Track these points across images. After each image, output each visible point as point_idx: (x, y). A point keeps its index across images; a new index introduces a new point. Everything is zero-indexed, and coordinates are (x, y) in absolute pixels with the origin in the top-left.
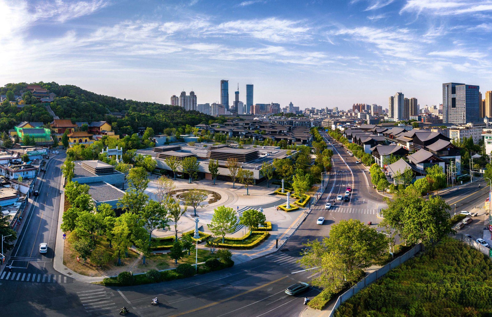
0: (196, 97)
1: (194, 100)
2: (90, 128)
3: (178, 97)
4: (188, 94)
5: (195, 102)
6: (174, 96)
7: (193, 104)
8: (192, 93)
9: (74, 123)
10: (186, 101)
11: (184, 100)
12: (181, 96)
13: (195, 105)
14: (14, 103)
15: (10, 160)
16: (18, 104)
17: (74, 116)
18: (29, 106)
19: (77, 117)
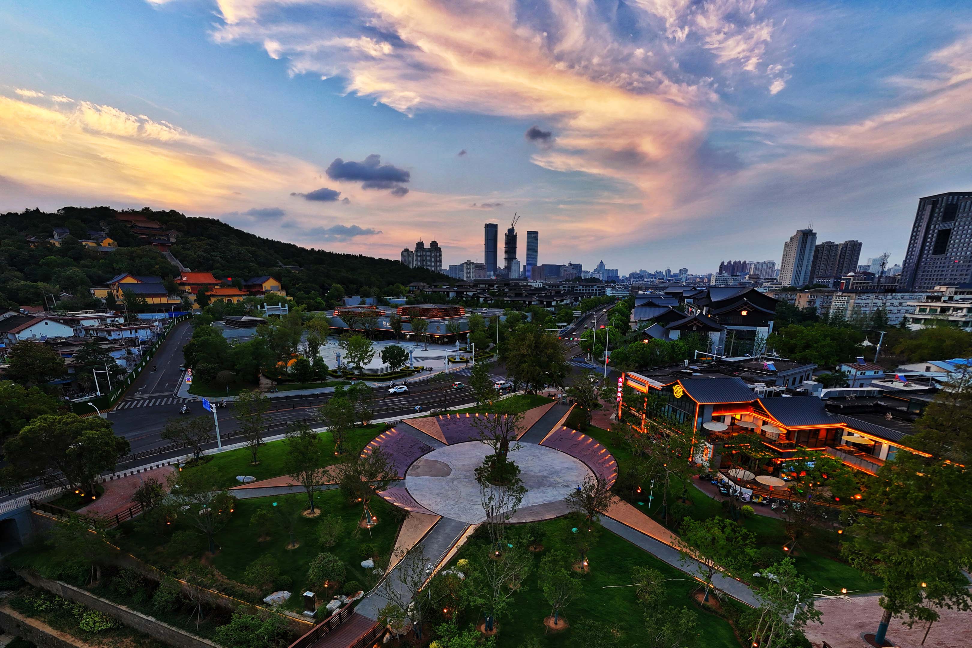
0: (441, 251)
1: (436, 256)
2: (248, 286)
3: (412, 252)
4: (427, 246)
5: (438, 260)
6: (406, 250)
7: (436, 262)
8: (434, 244)
9: (217, 277)
10: (424, 257)
11: (422, 256)
12: (417, 250)
13: (438, 264)
14: (91, 244)
15: (103, 319)
16: (99, 245)
17: (217, 268)
18: (124, 249)
19: (223, 270)
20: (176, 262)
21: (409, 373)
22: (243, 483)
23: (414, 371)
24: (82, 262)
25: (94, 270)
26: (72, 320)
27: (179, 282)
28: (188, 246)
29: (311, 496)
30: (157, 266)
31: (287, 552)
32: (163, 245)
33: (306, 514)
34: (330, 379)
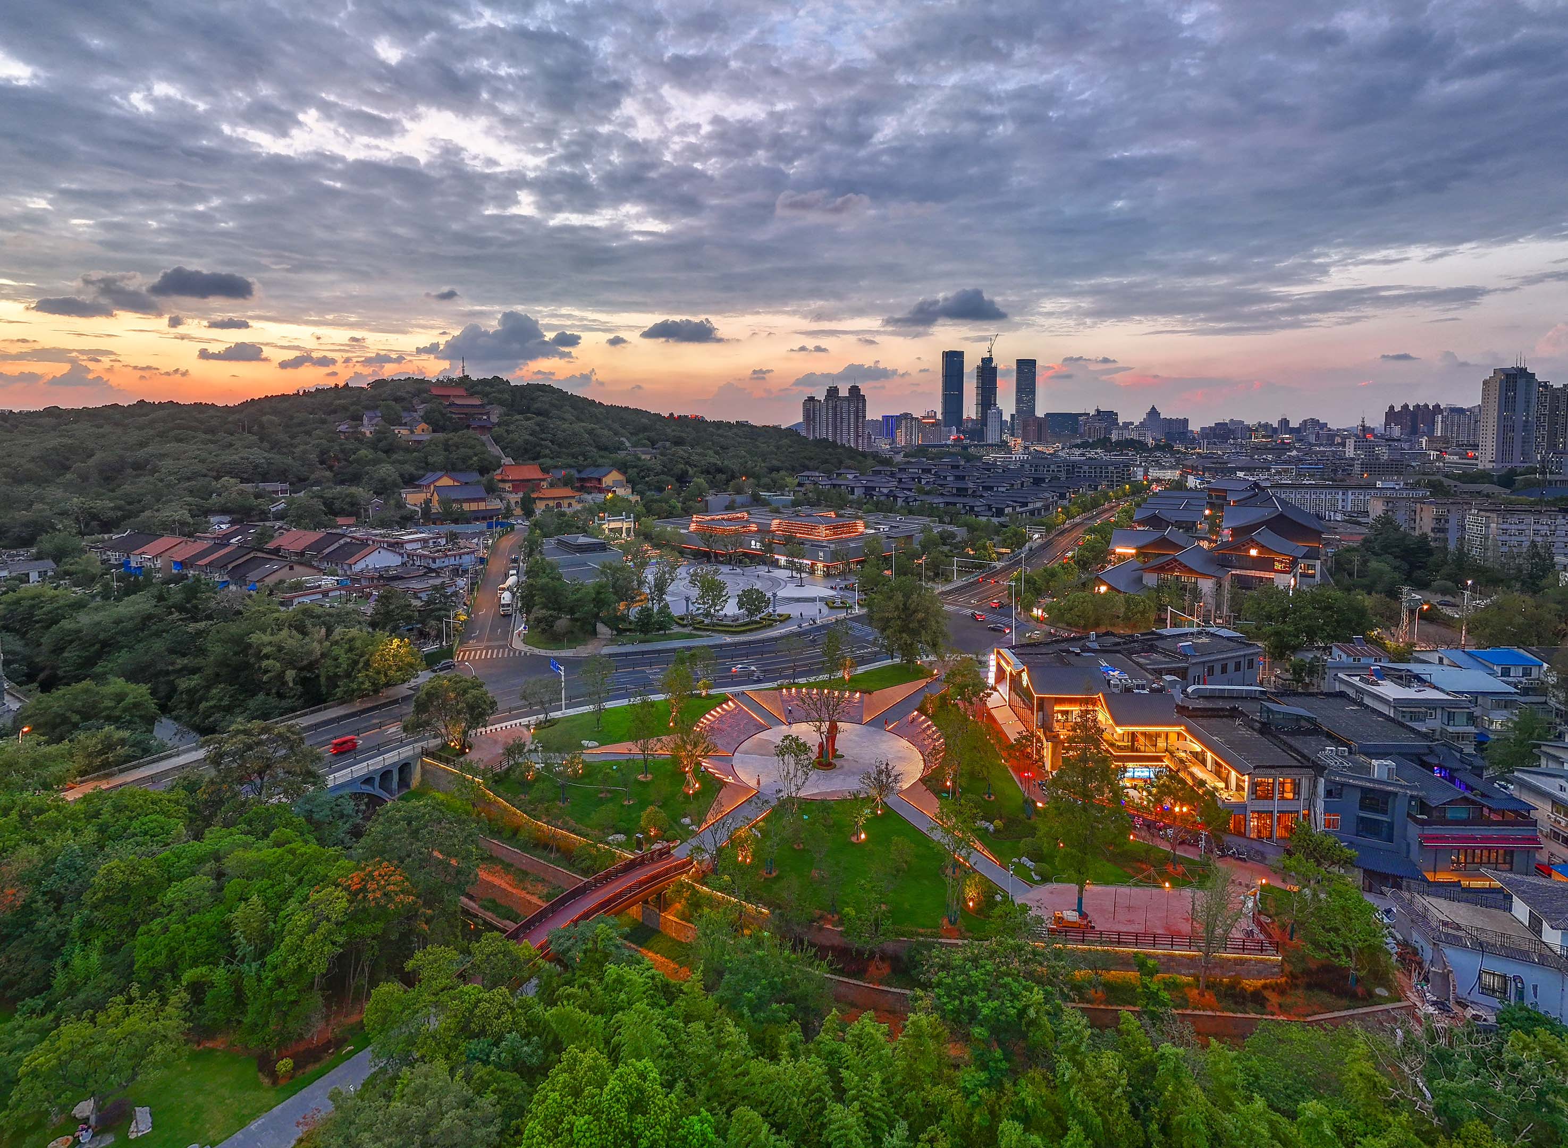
0: (864, 400)
1: (858, 407)
2: (582, 480)
3: (819, 401)
5: (861, 413)
6: (811, 399)
7: (857, 417)
8: (855, 390)
9: (545, 470)
10: (839, 409)
11: (835, 408)
12: (826, 399)
13: (861, 420)
14: (404, 432)
15: (425, 541)
16: (412, 432)
17: (545, 456)
18: (440, 436)
19: (552, 458)
20: (496, 450)
21: (770, 622)
22: (588, 748)
23: (776, 621)
24: (395, 456)
25: (407, 466)
26: (397, 543)
27: (500, 478)
28: (512, 427)
29: (646, 760)
30: (475, 458)
31: (623, 806)
32: (482, 428)
33: (640, 777)
34: (676, 629)
